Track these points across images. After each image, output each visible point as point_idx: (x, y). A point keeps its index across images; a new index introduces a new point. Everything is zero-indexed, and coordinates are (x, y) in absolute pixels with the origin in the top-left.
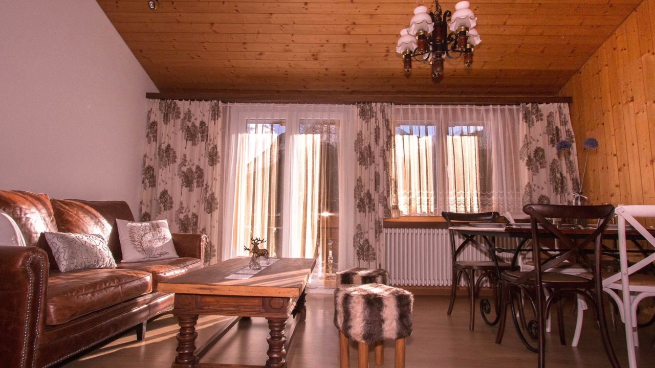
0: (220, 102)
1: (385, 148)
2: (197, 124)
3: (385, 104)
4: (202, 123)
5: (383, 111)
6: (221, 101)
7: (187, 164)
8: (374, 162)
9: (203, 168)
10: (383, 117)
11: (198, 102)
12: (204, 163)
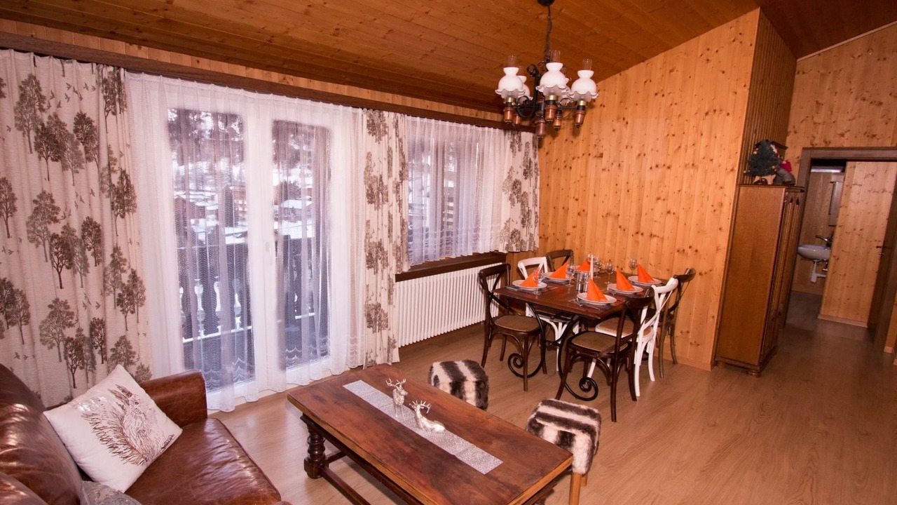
0: (122, 70)
1: (398, 180)
2: (68, 119)
3: (398, 115)
4: (81, 119)
5: (396, 126)
6: (124, 68)
7: (59, 217)
8: (387, 201)
9: (98, 222)
10: (397, 136)
11: (57, 62)
12: (100, 209)
